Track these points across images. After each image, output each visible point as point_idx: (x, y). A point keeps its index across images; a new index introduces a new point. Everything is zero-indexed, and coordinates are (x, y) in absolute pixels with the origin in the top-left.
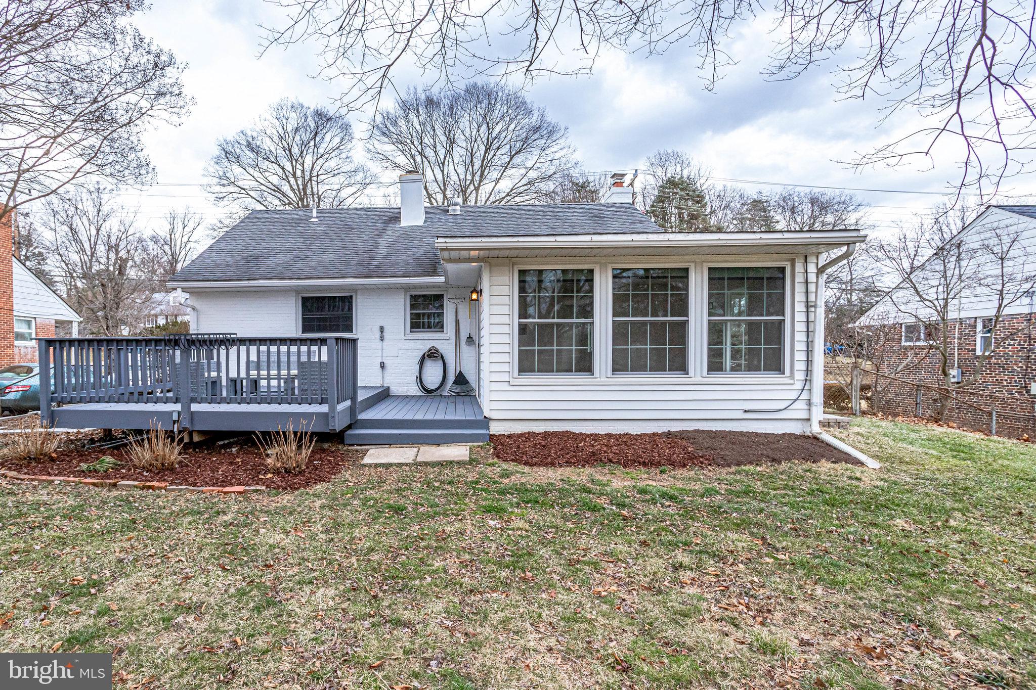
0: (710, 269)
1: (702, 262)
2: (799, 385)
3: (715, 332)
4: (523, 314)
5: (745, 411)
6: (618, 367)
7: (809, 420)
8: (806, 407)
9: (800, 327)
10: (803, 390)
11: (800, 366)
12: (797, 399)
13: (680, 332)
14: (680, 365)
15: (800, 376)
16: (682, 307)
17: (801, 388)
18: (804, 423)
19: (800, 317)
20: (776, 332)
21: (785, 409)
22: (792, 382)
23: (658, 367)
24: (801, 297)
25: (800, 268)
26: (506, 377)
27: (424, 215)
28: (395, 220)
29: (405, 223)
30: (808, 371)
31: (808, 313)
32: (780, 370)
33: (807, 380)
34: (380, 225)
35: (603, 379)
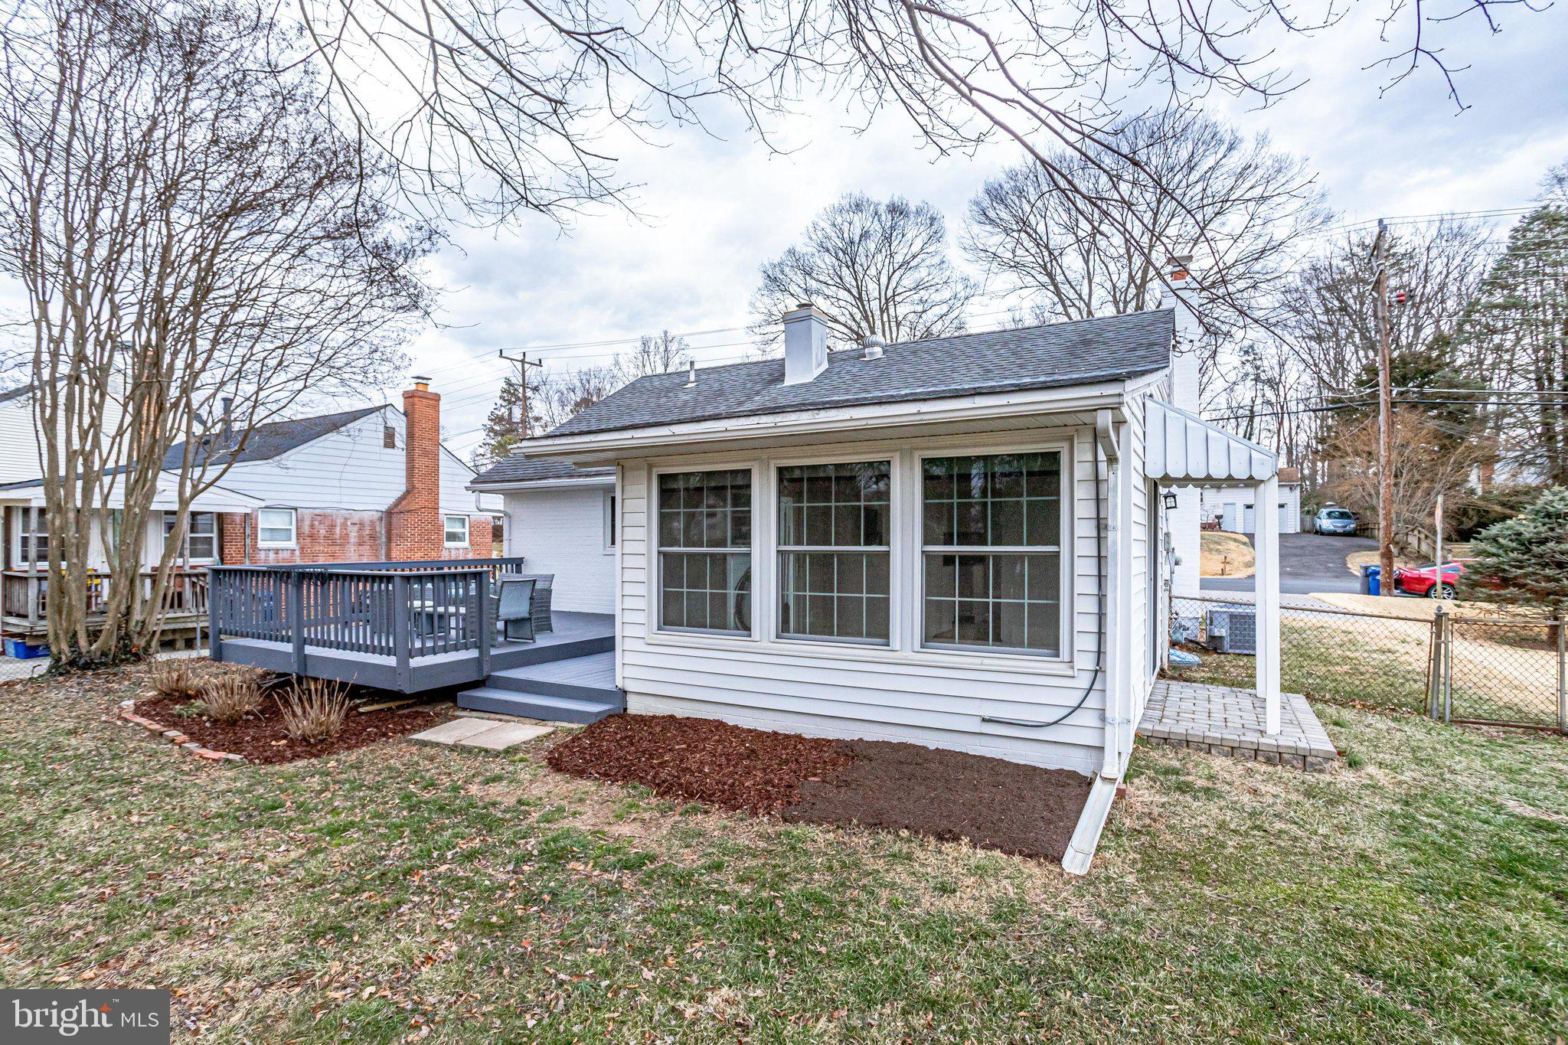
0: (924, 460)
1: (913, 450)
2: (1084, 681)
4: (666, 538)
5: (984, 720)
7: (1102, 749)
8: (1098, 724)
9: (1086, 567)
10: (1091, 689)
12: (1079, 706)
15: (1086, 662)
17: (1087, 686)
18: (1094, 753)
19: (1086, 547)
20: (1046, 573)
21: (1056, 723)
22: (1070, 673)
24: (1084, 509)
25: (1083, 453)
26: (640, 632)
27: (825, 365)
28: (781, 377)
29: (789, 381)
30: (1100, 653)
31: (1100, 539)
32: (1054, 647)
33: (1098, 671)
34: (758, 387)
35: (765, 645)
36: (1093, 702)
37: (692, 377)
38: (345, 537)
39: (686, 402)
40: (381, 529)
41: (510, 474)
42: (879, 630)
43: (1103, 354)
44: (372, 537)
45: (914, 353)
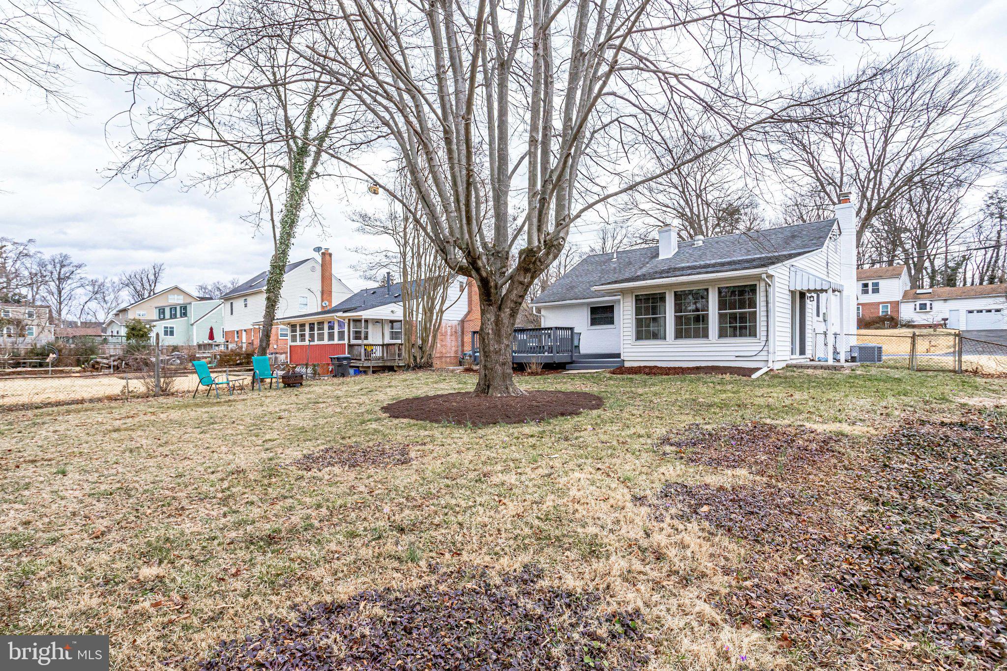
0: (719, 288)
1: (715, 285)
2: (763, 343)
3: (723, 318)
4: (639, 313)
5: (736, 356)
6: (678, 337)
7: (768, 361)
8: (767, 354)
9: (763, 313)
10: (765, 345)
11: (763, 333)
12: (762, 350)
13: (706, 318)
15: (764, 338)
16: (707, 308)
18: (766, 362)
19: (762, 309)
20: (753, 316)
21: (755, 355)
22: (759, 342)
23: (697, 336)
24: (763, 299)
25: (763, 284)
26: (629, 342)
27: (677, 250)
28: (657, 255)
29: (661, 257)
30: (767, 336)
31: (767, 306)
32: (755, 336)
33: (767, 340)
34: (647, 260)
35: (671, 342)
36: (765, 348)
37: (615, 256)
38: (446, 332)
39: (615, 268)
40: (459, 329)
41: (547, 299)
42: (706, 335)
43: (798, 242)
44: (456, 332)
45: (717, 242)
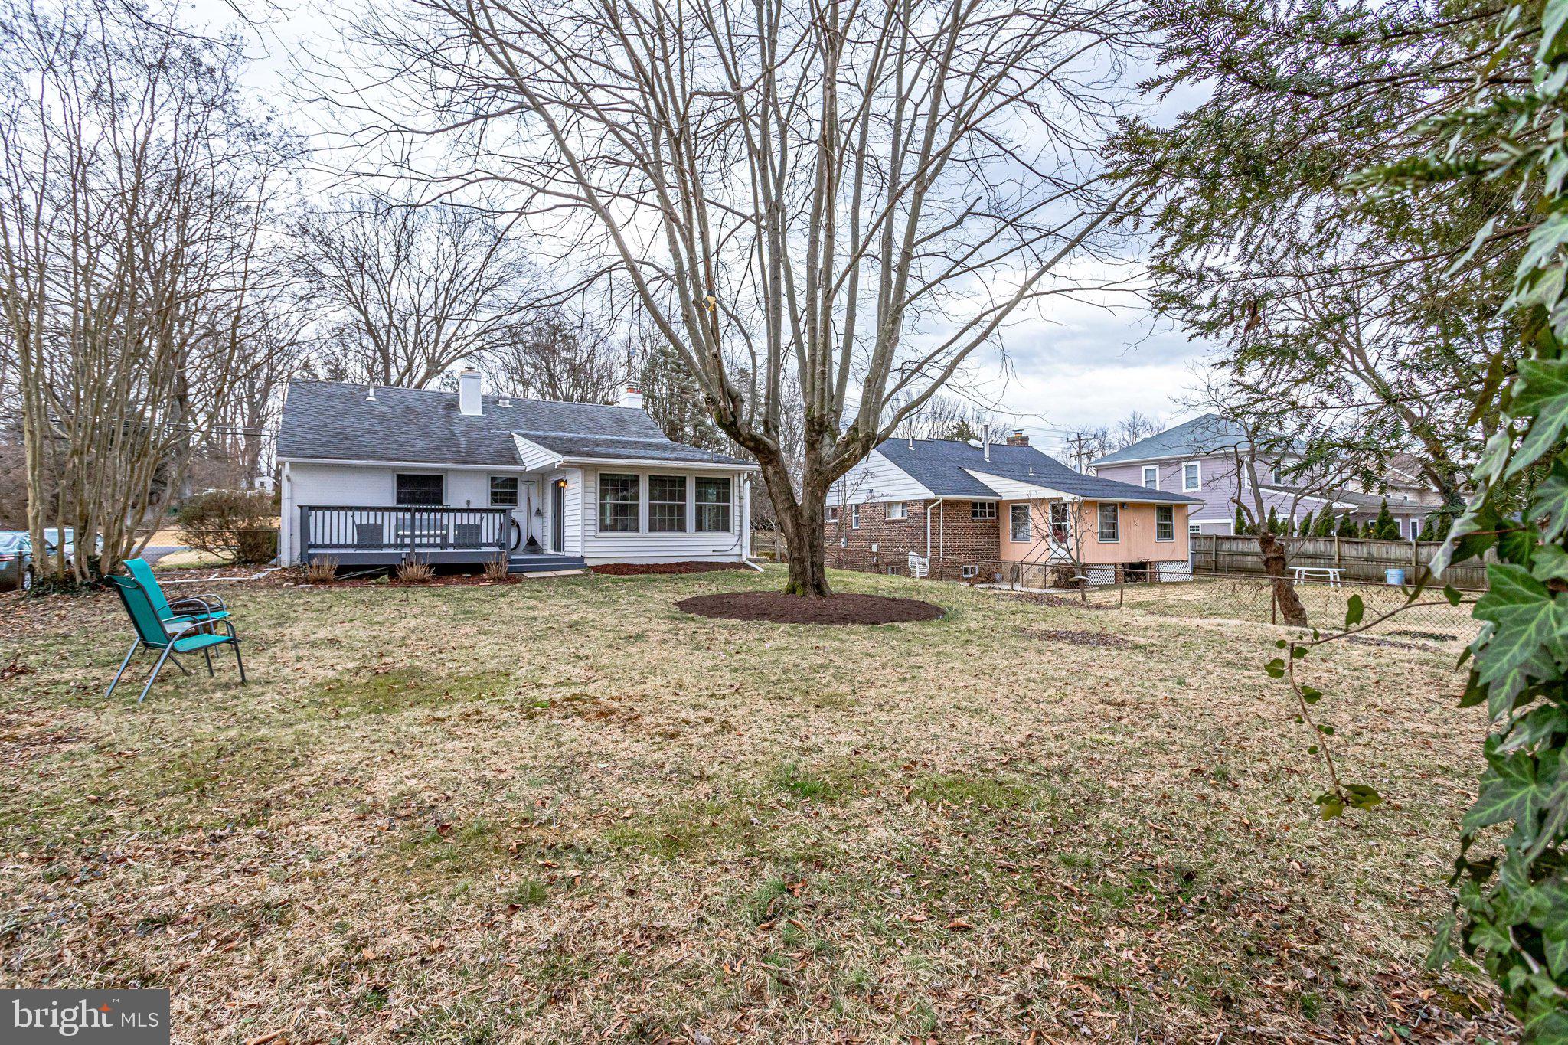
1: (693, 476)
2: (737, 538)
3: (699, 511)
4: (602, 498)
5: (713, 551)
6: (652, 528)
7: (741, 555)
8: (740, 549)
9: (737, 509)
11: (737, 528)
12: (736, 545)
13: (682, 509)
14: (682, 527)
15: (737, 533)
16: (683, 498)
17: (738, 540)
18: (739, 556)
19: (737, 504)
20: (726, 511)
21: (730, 550)
22: (733, 536)
23: (671, 528)
24: (737, 494)
25: (737, 480)
26: (593, 533)
27: (480, 405)
29: (465, 412)
30: (741, 531)
32: (728, 530)
33: (740, 535)
35: (644, 536)
36: (739, 543)
